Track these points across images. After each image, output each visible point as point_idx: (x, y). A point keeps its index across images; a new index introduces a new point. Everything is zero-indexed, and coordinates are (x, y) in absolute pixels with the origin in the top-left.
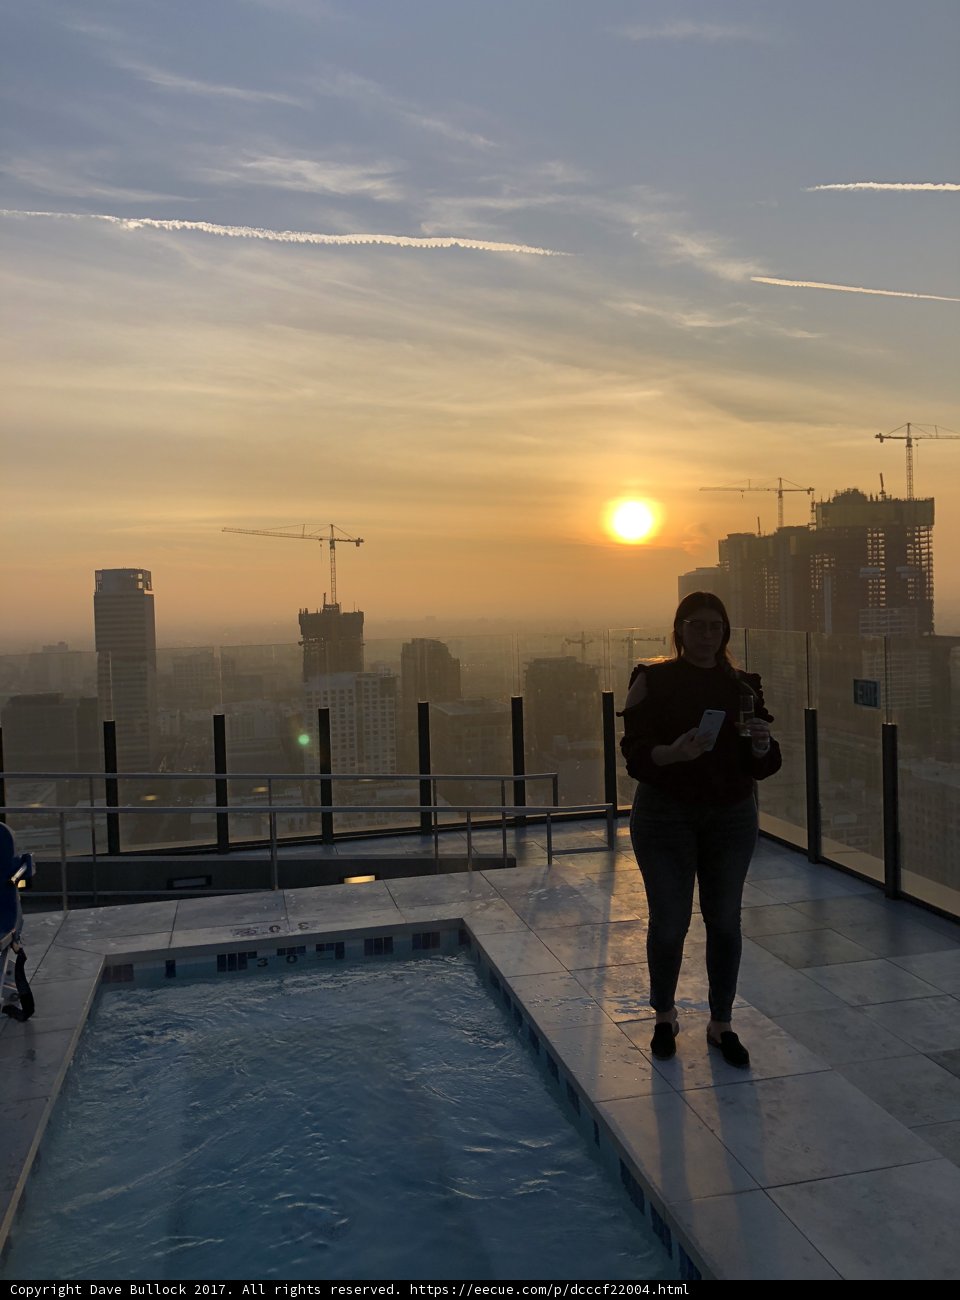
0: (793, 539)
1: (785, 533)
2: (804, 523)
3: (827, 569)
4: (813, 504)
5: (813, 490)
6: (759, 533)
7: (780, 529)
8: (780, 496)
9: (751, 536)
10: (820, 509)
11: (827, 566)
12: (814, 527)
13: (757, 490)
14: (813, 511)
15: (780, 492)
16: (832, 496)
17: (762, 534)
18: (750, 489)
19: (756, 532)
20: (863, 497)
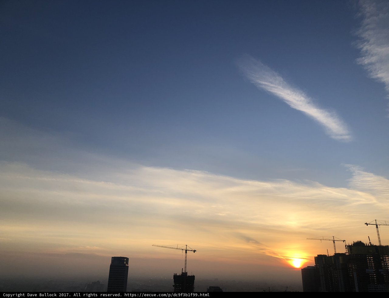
0: (340, 258)
1: (337, 255)
2: (344, 252)
3: (354, 269)
4: (346, 246)
5: (345, 241)
6: (328, 255)
7: (335, 254)
8: (334, 242)
9: (325, 256)
10: (349, 247)
11: (354, 268)
12: (348, 254)
13: (326, 240)
14: (346, 248)
15: (334, 241)
16: (353, 243)
17: (329, 255)
18: (323, 239)
19: (327, 255)
20: (363, 244)
